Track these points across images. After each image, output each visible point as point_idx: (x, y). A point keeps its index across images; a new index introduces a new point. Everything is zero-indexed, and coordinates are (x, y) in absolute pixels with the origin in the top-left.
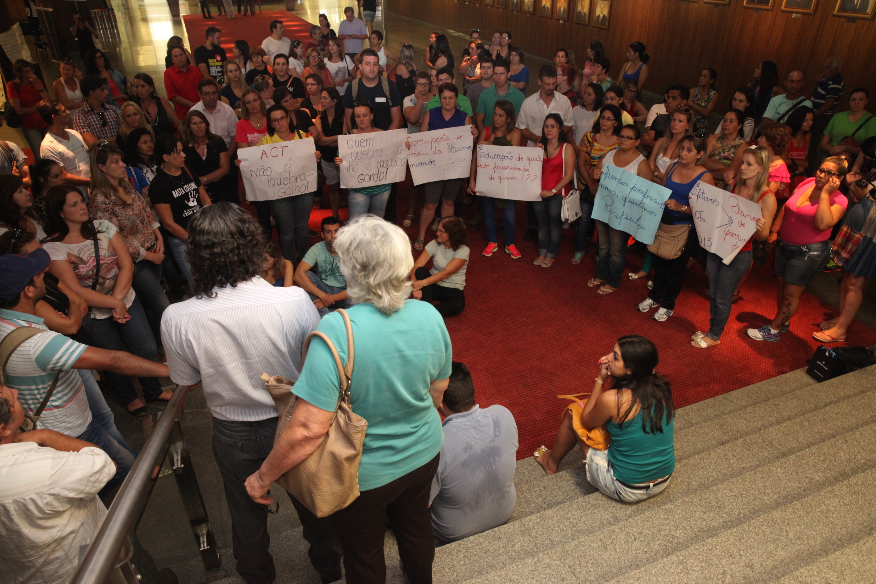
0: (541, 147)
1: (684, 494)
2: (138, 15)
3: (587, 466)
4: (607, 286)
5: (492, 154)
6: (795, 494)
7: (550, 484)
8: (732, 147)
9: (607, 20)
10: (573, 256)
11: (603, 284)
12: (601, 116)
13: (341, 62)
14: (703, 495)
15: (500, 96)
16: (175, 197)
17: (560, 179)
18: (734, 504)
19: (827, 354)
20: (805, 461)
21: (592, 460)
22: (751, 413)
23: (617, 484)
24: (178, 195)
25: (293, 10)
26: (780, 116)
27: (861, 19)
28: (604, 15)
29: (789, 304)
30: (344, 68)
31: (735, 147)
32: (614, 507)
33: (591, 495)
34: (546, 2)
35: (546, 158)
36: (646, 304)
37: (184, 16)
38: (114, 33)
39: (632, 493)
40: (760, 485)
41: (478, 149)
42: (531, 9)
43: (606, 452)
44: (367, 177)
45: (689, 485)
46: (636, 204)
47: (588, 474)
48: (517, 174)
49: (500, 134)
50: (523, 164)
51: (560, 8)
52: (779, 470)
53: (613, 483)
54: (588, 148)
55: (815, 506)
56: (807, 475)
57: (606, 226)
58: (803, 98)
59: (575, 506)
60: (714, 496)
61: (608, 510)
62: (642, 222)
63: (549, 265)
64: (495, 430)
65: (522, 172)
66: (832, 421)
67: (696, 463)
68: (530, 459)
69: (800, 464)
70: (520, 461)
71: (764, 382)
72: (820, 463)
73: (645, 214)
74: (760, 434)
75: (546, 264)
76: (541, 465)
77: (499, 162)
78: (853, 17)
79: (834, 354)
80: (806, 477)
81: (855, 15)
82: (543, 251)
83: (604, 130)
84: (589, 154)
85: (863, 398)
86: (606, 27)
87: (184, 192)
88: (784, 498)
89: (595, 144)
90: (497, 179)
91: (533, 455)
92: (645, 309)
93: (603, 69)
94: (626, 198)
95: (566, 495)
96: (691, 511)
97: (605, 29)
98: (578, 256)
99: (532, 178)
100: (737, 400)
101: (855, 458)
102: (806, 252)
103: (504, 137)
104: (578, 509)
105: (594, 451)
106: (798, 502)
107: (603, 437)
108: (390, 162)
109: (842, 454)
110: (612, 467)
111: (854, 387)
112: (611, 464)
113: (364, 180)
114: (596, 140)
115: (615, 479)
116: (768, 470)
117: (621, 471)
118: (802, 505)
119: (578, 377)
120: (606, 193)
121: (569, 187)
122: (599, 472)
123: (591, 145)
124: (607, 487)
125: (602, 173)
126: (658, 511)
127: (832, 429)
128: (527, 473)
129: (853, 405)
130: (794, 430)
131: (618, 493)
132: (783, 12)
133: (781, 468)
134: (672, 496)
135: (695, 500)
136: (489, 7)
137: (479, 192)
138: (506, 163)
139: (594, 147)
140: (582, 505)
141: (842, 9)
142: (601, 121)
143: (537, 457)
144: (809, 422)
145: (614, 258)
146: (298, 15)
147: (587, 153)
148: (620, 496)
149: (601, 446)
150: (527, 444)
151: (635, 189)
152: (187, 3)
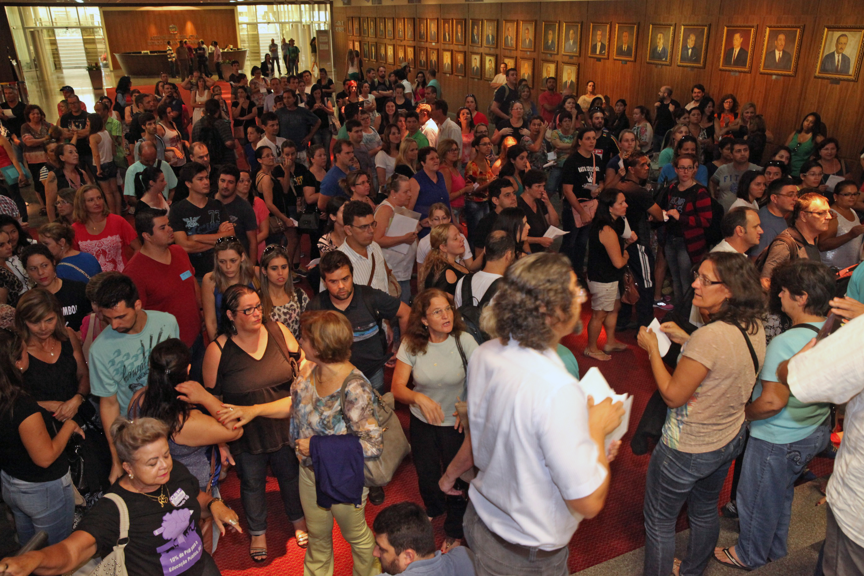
9: (575, 85)
27: (844, 80)
28: (572, 81)
51: (524, 74)
81: (837, 76)
132: (762, 74)
136: (448, 75)
152: (113, 74)
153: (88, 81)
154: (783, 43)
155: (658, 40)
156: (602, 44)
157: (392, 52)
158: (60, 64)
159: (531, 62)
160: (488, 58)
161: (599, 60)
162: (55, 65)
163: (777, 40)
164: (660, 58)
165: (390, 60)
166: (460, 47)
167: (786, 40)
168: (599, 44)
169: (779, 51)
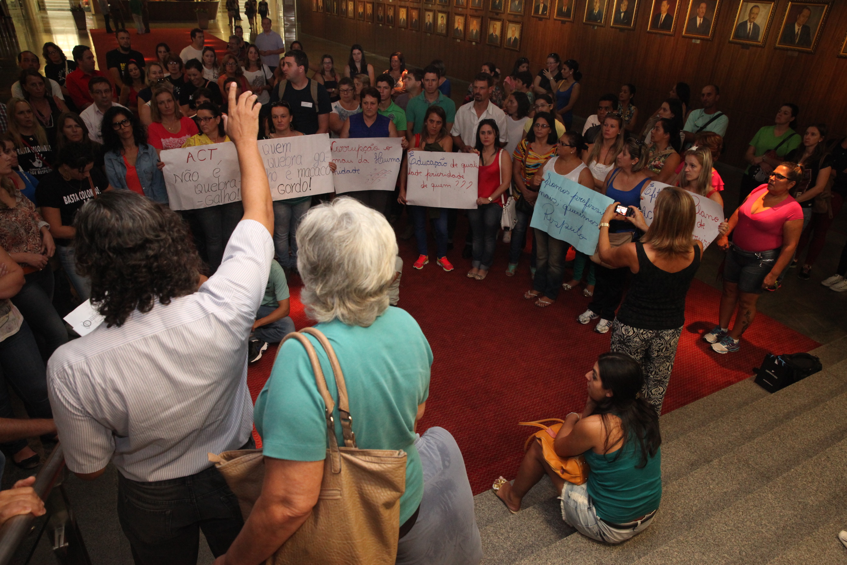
0: (477, 153)
1: (669, 529)
2: (40, 26)
3: (562, 503)
4: (545, 298)
5: (424, 160)
6: (793, 524)
7: (518, 524)
8: (663, 156)
9: (519, 42)
10: (507, 268)
11: (540, 296)
12: (534, 124)
13: (258, 71)
14: (697, 531)
15: (430, 104)
16: (66, 203)
17: (498, 185)
18: (733, 540)
19: (776, 362)
20: (793, 484)
21: (569, 497)
22: (714, 428)
23: (602, 524)
24: (70, 201)
25: (206, 29)
26: (699, 128)
27: (753, 46)
28: (515, 38)
29: (748, 313)
30: (262, 77)
31: (665, 156)
32: (596, 550)
33: (569, 538)
34: (459, 25)
35: (481, 165)
36: (587, 316)
37: (91, 30)
38: (12, 42)
39: (617, 533)
40: (754, 515)
41: (409, 156)
42: (444, 32)
43: (584, 486)
44: (288, 187)
45: (672, 517)
46: (578, 213)
47: (563, 513)
48: (452, 181)
49: (431, 141)
50: (457, 170)
51: (472, 30)
52: (770, 495)
53: (597, 523)
54: (522, 157)
55: (829, 542)
56: (799, 500)
57: (545, 235)
58: (719, 112)
59: (554, 552)
60: (709, 531)
61: (591, 554)
62: (583, 232)
63: (483, 277)
64: (443, 461)
65: (457, 179)
66: (801, 434)
67: (675, 491)
68: (488, 493)
69: (789, 487)
70: (477, 496)
71: (716, 393)
72: (809, 485)
73: (587, 224)
74: (734, 453)
75: (480, 276)
76: (501, 500)
77: (432, 169)
78: (747, 44)
79: (784, 362)
80: (800, 503)
81: (748, 42)
82: (477, 263)
83: (539, 138)
84: (523, 162)
85: (824, 408)
86: (517, 49)
87: (78, 199)
88: (783, 529)
89: (530, 152)
90: (429, 186)
91: (491, 487)
92: (585, 321)
93: (523, 84)
94: (567, 207)
95: (537, 536)
96: (688, 552)
97: (517, 51)
98: (512, 268)
99: (467, 185)
100: (694, 414)
101: (842, 477)
102: (760, 259)
103: (436, 143)
104: (558, 555)
105: (570, 486)
106: (810, 538)
107: (581, 469)
108: (313, 170)
109: (828, 473)
110: (594, 504)
111: (807, 396)
112: (591, 500)
113: (285, 191)
114: (531, 149)
115: (599, 518)
116: (758, 497)
117: (604, 508)
118: (815, 541)
119: (527, 396)
120: (546, 201)
121: (507, 194)
122: (578, 510)
123: (526, 153)
124: (588, 528)
125: (543, 180)
126: (653, 555)
127: (804, 443)
128: (486, 509)
129: (817, 416)
130: (767, 446)
131: (601, 534)
132: (683, 37)
133: (771, 493)
134: (657, 532)
135: (690, 538)
136: (403, 29)
137: (410, 201)
138: (440, 169)
139: (529, 156)
140: (561, 551)
141: (736, 36)
142: (536, 129)
143: (496, 490)
144: (779, 436)
145: (552, 268)
146: (212, 34)
147: (522, 161)
148: (604, 537)
149: (578, 480)
150: (481, 474)
151: (576, 197)
152: (95, 17)
153: (72, 22)
154: (704, 10)
155: (595, 4)
156: (544, 5)
157: (352, 7)
158: (44, 6)
159: (480, 20)
160: (440, 15)
161: (541, 19)
162: (39, 6)
163: (699, 7)
164: (596, 20)
165: (351, 15)
166: (415, 4)
167: (707, 8)
168: (542, 6)
169: (700, 17)
